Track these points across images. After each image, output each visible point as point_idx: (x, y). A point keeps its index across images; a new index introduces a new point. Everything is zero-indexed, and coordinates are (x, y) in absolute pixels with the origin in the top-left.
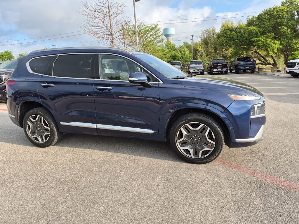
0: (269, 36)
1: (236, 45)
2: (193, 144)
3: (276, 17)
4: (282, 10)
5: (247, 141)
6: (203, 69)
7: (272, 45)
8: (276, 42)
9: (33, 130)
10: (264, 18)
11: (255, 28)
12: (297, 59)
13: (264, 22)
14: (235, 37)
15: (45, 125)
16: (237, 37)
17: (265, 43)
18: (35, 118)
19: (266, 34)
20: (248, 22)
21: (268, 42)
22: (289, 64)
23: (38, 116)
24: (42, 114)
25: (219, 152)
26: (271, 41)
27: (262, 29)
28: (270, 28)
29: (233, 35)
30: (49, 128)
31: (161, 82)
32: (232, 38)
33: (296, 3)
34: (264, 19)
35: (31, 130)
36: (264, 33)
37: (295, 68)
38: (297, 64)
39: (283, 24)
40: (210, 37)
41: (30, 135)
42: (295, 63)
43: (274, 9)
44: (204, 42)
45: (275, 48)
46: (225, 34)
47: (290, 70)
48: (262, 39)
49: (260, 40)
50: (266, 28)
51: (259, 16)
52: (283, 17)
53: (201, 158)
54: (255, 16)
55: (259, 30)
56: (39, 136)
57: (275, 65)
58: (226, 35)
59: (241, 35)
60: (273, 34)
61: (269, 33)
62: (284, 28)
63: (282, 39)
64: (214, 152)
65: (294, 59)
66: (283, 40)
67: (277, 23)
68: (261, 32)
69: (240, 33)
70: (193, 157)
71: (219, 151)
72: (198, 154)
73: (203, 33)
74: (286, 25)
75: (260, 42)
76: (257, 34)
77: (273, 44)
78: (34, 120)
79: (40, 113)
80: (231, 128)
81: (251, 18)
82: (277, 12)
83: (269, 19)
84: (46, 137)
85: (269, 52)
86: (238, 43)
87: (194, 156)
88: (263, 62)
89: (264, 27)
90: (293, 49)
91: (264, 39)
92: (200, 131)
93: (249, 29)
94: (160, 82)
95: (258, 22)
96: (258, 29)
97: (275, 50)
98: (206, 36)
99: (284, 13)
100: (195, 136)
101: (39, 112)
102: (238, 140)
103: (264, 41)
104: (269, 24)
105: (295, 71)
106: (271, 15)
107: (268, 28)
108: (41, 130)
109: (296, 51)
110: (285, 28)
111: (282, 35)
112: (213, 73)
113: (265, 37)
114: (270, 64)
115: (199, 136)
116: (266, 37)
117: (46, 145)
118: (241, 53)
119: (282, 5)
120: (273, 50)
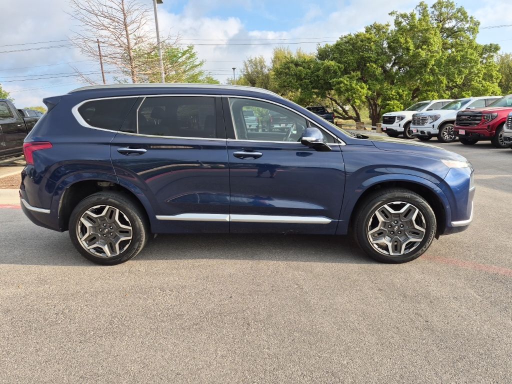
0: (353, 76)
1: (305, 88)
2: (392, 234)
3: (361, 49)
4: (369, 39)
5: (458, 224)
6: (257, 124)
7: (358, 90)
8: (364, 85)
9: (92, 234)
10: (345, 49)
11: (333, 63)
12: (394, 111)
13: (344, 55)
14: (303, 76)
15: (122, 224)
16: (306, 75)
17: (348, 87)
18: (98, 212)
19: (350, 73)
20: (319, 52)
21: (354, 85)
22: (386, 118)
23: (108, 207)
24: (117, 202)
25: (430, 243)
26: (357, 84)
27: (343, 66)
28: (355, 65)
29: (300, 71)
30: (131, 228)
31: (343, 144)
32: (299, 78)
33: (384, 30)
34: (345, 51)
35: (87, 235)
36: (346, 72)
37: (395, 124)
38: (396, 118)
39: (371, 60)
40: (258, 73)
41: (84, 244)
42: (394, 117)
43: (357, 36)
44: (249, 80)
45: (363, 95)
46: (287, 70)
47: (388, 128)
48: (345, 80)
49: (341, 82)
50: (349, 64)
51: (338, 45)
52: (371, 49)
53: (404, 254)
54: (329, 44)
55: (339, 67)
56: (106, 245)
57: (357, 119)
58: (290, 71)
59: (312, 72)
60: (359, 73)
61: (354, 72)
62: (372, 66)
63: (370, 82)
64: (422, 244)
65: (390, 111)
66: (371, 84)
67: (362, 58)
68: (342, 70)
69: (309, 68)
70: (392, 254)
71: (431, 241)
72: (398, 248)
73: (246, 65)
74: (375, 62)
75: (342, 85)
76: (335, 72)
77: (360, 89)
78: (97, 214)
79: (113, 201)
80: (448, 207)
81: (322, 47)
82: (362, 41)
83: (352, 52)
84: (122, 244)
85: (356, 100)
86: (308, 85)
87: (393, 252)
88: (341, 114)
89: (346, 62)
90: (387, 97)
91: (347, 81)
92: (404, 214)
93: (325, 64)
94: (341, 143)
95: (337, 53)
96: (338, 64)
97: (363, 98)
98: (250, 70)
99: (372, 44)
100: (396, 222)
101: (110, 200)
102: (455, 223)
103: (348, 84)
104: (352, 58)
105: (394, 128)
106: (354, 45)
107: (351, 64)
108: (109, 232)
109: (390, 101)
110: (374, 66)
111: (371, 76)
112: (273, 130)
113: (348, 77)
114: (351, 118)
115: (402, 221)
116: (351, 78)
117: (123, 260)
118: (308, 100)
119: (366, 32)
120: (360, 97)
